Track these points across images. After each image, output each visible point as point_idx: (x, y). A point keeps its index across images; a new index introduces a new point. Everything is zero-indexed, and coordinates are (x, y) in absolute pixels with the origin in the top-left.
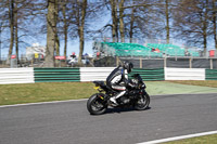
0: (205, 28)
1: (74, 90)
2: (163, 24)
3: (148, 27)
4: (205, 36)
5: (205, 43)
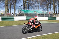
0: (48, 6)
1: (13, 23)
3: (33, 6)
5: (48, 10)
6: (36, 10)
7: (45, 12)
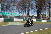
2: (14, 8)
3: (10, 9)
4: (23, 11)
5: (23, 13)
6: (13, 13)
7: (21, 15)
